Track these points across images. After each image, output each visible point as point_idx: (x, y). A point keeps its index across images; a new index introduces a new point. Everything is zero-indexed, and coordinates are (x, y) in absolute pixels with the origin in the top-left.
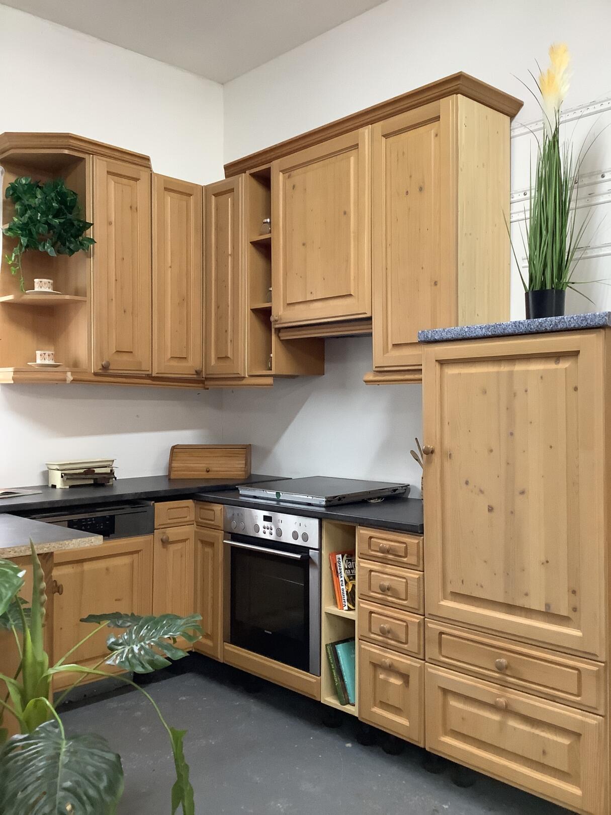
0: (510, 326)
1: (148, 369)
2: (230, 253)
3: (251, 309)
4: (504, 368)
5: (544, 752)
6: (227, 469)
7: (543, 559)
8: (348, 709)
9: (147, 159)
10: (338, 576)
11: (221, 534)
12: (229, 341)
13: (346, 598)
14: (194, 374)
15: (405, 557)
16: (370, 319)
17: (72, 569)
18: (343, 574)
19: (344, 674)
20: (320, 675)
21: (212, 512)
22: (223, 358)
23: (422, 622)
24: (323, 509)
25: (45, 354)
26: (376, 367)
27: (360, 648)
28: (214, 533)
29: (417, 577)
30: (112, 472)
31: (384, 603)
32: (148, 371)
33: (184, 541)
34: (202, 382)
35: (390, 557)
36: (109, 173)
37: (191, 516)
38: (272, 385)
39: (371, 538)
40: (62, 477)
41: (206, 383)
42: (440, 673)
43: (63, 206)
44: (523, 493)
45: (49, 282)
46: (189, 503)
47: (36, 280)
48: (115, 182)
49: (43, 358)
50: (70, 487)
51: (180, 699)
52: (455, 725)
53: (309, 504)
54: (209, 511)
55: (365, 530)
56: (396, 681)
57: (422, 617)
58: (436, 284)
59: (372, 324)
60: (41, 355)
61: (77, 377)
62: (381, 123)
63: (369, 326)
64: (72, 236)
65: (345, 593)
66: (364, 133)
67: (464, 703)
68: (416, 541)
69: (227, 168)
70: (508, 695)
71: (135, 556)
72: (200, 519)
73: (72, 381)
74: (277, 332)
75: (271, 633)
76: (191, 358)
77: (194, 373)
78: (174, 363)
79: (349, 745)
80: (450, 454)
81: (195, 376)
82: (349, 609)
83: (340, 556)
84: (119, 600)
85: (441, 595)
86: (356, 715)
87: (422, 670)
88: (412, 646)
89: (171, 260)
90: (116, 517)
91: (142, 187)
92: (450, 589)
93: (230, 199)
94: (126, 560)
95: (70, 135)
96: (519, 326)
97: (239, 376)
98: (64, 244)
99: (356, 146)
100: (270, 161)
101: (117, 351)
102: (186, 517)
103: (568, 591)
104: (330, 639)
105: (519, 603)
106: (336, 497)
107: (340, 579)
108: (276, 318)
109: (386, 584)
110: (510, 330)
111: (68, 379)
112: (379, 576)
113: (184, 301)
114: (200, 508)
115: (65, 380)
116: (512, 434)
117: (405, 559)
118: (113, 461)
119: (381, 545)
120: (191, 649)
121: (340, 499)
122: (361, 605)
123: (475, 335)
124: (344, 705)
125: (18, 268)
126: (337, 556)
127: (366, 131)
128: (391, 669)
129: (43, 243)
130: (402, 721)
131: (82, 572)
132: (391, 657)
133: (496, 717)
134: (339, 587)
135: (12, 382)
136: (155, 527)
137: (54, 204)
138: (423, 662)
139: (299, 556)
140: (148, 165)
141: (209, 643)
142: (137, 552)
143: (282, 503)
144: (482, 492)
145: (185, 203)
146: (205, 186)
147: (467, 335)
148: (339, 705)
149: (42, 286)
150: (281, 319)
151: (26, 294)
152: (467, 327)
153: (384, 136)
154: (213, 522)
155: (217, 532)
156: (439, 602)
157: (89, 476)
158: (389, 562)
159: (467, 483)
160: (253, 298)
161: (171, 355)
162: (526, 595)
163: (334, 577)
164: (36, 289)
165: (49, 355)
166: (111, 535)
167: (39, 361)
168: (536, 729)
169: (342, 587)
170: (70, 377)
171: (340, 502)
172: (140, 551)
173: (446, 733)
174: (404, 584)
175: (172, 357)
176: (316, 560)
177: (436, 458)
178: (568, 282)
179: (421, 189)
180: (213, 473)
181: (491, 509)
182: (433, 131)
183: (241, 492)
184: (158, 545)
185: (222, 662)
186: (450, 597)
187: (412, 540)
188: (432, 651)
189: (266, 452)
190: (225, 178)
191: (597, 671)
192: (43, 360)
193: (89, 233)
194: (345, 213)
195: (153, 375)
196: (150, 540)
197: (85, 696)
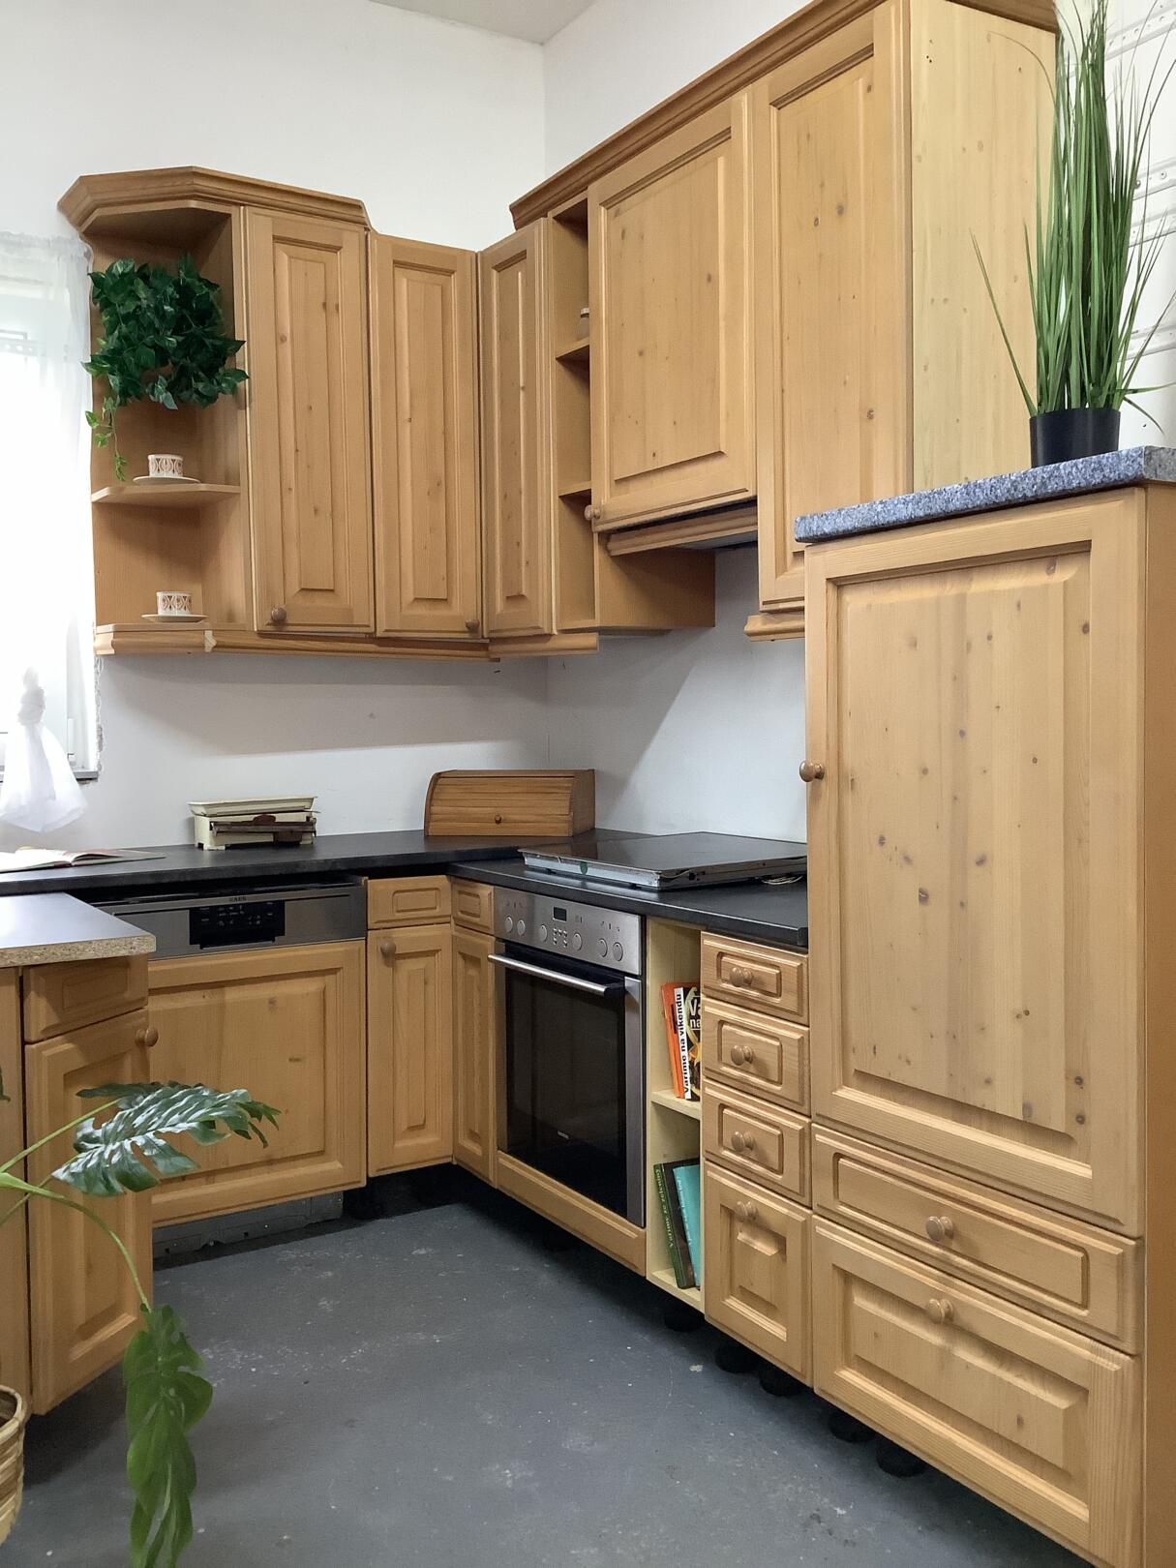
0: (958, 494)
1: (366, 623)
2: (521, 385)
3: (560, 497)
4: (948, 589)
5: (1020, 1421)
6: (534, 818)
7: (1019, 1008)
8: (694, 1298)
9: (357, 206)
10: (676, 1032)
11: (490, 942)
12: (523, 563)
13: (688, 1076)
14: (465, 632)
15: (778, 995)
16: (752, 502)
17: (202, 1000)
18: (685, 1026)
19: (687, 1226)
20: (645, 1225)
21: (477, 900)
22: (515, 598)
23: (807, 1131)
24: (654, 896)
25: (170, 597)
26: (764, 603)
27: (705, 1173)
28: (478, 940)
29: (798, 1036)
30: (310, 823)
31: (745, 1088)
32: (368, 626)
33: (433, 953)
34: (484, 647)
35: (754, 993)
36: (277, 239)
37: (445, 908)
38: (595, 649)
39: (721, 954)
40: (211, 828)
41: (490, 648)
42: (836, 1238)
43: (185, 312)
44: (981, 862)
45: (173, 461)
46: (441, 881)
47: (151, 457)
48: (290, 257)
49: (167, 605)
50: (227, 848)
51: (415, 1253)
52: (863, 1348)
53: (634, 886)
54: (474, 899)
55: (711, 938)
56: (765, 1248)
57: (807, 1120)
58: (870, 415)
59: (757, 514)
60: (164, 600)
61: (227, 640)
62: (769, 77)
63: (751, 520)
64: (201, 367)
65: (688, 1065)
66: (740, 101)
67: (881, 1305)
68: (796, 964)
69: (515, 209)
70: (954, 1293)
71: (329, 979)
72: (459, 913)
73: (215, 647)
74: (605, 541)
75: (567, 1137)
76: (456, 602)
77: (466, 629)
78: (422, 610)
79: (697, 1368)
80: (853, 780)
81: (467, 635)
82: (695, 1098)
83: (681, 991)
84: (298, 1060)
85: (838, 1074)
86: (702, 1311)
87: (806, 1227)
88: (789, 1178)
89: (411, 406)
90: (286, 903)
91: (348, 261)
92: (854, 1064)
93: (520, 274)
94: (312, 986)
95: (194, 170)
96: (974, 491)
97: (538, 632)
98: (189, 387)
99: (725, 134)
100: (584, 187)
101: (303, 589)
102: (435, 908)
103: (1067, 1078)
104: (665, 1156)
105: (976, 1099)
106: (682, 871)
107: (681, 1038)
108: (597, 511)
109: (747, 1049)
110: (957, 504)
111: (207, 644)
112: (735, 1033)
113: (441, 486)
114: (460, 892)
115: (203, 646)
116: (962, 733)
117: (777, 1000)
118: (312, 799)
119: (734, 969)
120: (449, 1160)
121: (692, 876)
122: (708, 1091)
123: (894, 518)
124: (684, 1288)
125: (109, 435)
126: (676, 990)
127: (743, 98)
128: (755, 1222)
129: (151, 385)
130: (778, 1330)
131: (222, 1007)
132: (759, 1198)
133: (934, 1338)
134: (677, 1053)
135: (112, 652)
136: (370, 926)
137: (166, 308)
138: (808, 1211)
139: (601, 989)
140: (362, 220)
141: (475, 1148)
142: (333, 971)
143: (589, 884)
144: (907, 859)
145: (438, 290)
146: (481, 252)
147: (881, 519)
148: (676, 1286)
149: (163, 468)
150: (604, 513)
151: (135, 484)
152: (881, 503)
153: (774, 104)
154: (477, 920)
155: (482, 938)
156: (835, 1090)
157: (262, 828)
158: (753, 1006)
159: (882, 841)
160: (562, 474)
161: (414, 593)
162: (988, 1082)
163: (671, 1031)
164: (153, 474)
165: (178, 600)
166: (277, 938)
167: (161, 612)
168: (1008, 1370)
169: (682, 1054)
170: (210, 641)
171: (692, 881)
172: (339, 969)
173: (848, 1365)
174: (776, 1051)
175: (416, 599)
176: (637, 997)
177: (827, 787)
178: (1126, 390)
179: (841, 210)
180: (507, 825)
181: (924, 897)
182: (861, 80)
183: (527, 861)
184: (375, 960)
185: (496, 1187)
186: (853, 1080)
187: (788, 961)
188: (822, 1191)
189: (620, 784)
190: (515, 231)
191: (1119, 1255)
192: (168, 609)
193: (242, 359)
194: (709, 279)
195: (378, 635)
196: (359, 950)
197: (246, 1234)
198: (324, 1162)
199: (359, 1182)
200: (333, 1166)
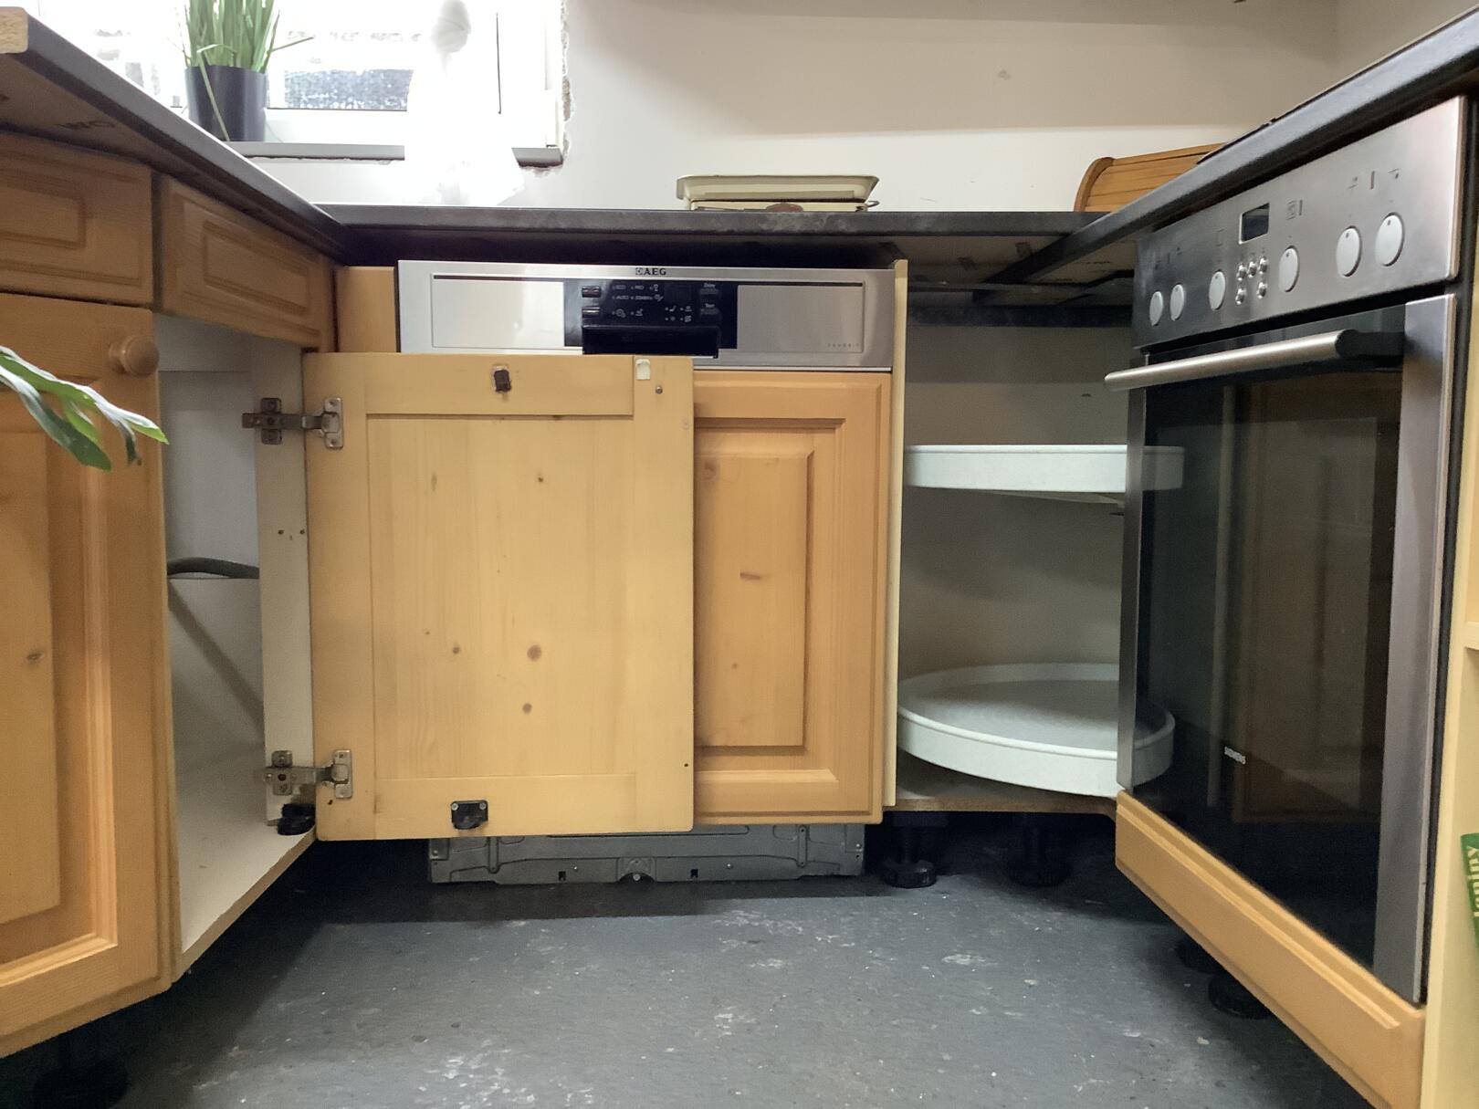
20: (1424, 998)
51: (947, 959)
71: (821, 440)
75: (1243, 760)
84: (756, 578)
90: (740, 289)
94: (789, 447)
118: (874, 180)
139: (1323, 341)
142: (830, 425)
166: (721, 352)
172: (840, 422)
196: (879, 390)
197: (694, 872)
198: (804, 767)
199: (867, 813)
200: (825, 776)
